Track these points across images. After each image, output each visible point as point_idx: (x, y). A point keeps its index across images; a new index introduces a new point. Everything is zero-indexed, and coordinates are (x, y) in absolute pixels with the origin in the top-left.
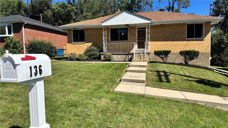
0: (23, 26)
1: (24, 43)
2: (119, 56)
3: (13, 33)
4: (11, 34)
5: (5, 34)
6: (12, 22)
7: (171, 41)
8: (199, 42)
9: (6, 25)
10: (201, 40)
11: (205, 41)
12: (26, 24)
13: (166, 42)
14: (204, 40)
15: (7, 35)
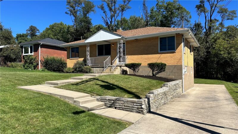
0: (40, 46)
1: (40, 59)
2: (98, 69)
3: (34, 52)
4: (32, 53)
5: (28, 53)
6: (33, 44)
7: (145, 54)
8: (171, 54)
9: (29, 46)
10: (173, 53)
11: (177, 53)
12: (42, 44)
13: (141, 56)
14: (175, 53)
15: (29, 54)
